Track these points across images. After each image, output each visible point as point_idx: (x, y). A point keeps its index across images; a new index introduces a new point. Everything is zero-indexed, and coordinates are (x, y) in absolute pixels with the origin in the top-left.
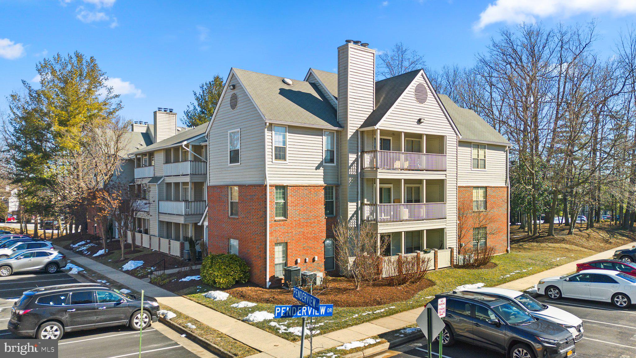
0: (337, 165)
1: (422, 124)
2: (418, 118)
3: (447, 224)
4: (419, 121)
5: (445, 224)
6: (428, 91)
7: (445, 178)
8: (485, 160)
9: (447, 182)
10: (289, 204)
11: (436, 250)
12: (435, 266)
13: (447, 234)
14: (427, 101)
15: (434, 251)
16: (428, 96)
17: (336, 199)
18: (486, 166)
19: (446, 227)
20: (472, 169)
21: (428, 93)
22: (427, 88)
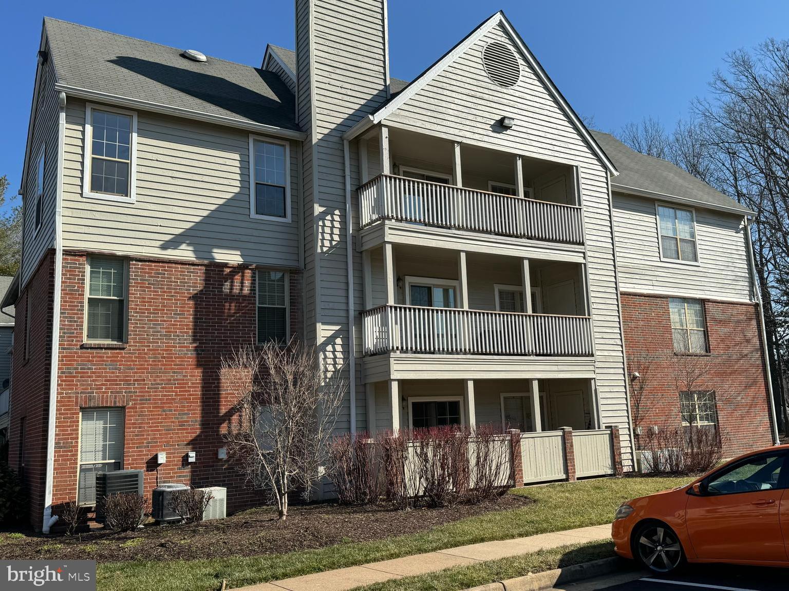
0: (296, 220)
1: (509, 132)
2: (498, 118)
3: (597, 371)
4: (501, 126)
5: (592, 368)
6: (521, 61)
7: (584, 261)
8: (694, 244)
9: (590, 271)
10: (132, 305)
11: (568, 429)
12: (566, 471)
13: (600, 395)
14: (519, 83)
15: (560, 433)
16: (522, 73)
17: (292, 303)
18: (699, 256)
19: (598, 377)
20: (663, 259)
21: (521, 68)
22: (517, 56)
